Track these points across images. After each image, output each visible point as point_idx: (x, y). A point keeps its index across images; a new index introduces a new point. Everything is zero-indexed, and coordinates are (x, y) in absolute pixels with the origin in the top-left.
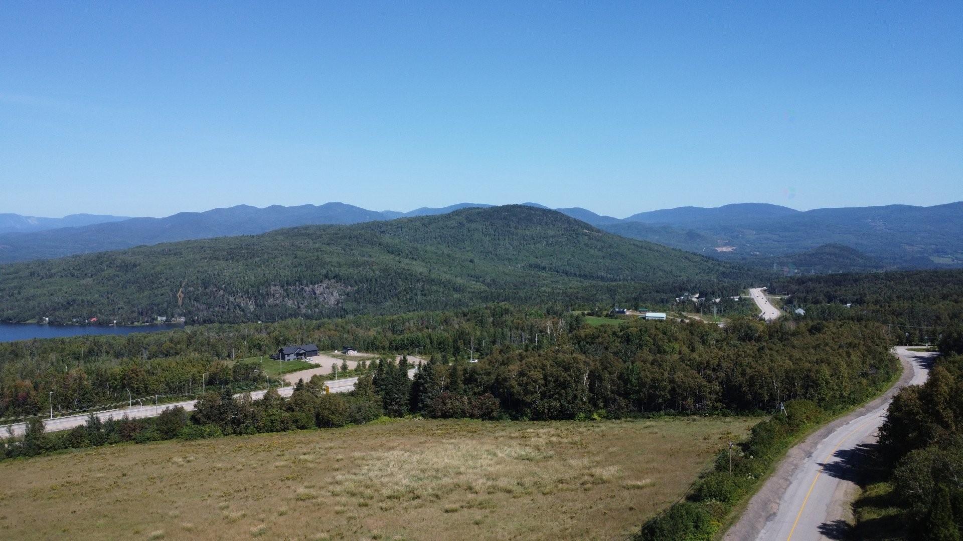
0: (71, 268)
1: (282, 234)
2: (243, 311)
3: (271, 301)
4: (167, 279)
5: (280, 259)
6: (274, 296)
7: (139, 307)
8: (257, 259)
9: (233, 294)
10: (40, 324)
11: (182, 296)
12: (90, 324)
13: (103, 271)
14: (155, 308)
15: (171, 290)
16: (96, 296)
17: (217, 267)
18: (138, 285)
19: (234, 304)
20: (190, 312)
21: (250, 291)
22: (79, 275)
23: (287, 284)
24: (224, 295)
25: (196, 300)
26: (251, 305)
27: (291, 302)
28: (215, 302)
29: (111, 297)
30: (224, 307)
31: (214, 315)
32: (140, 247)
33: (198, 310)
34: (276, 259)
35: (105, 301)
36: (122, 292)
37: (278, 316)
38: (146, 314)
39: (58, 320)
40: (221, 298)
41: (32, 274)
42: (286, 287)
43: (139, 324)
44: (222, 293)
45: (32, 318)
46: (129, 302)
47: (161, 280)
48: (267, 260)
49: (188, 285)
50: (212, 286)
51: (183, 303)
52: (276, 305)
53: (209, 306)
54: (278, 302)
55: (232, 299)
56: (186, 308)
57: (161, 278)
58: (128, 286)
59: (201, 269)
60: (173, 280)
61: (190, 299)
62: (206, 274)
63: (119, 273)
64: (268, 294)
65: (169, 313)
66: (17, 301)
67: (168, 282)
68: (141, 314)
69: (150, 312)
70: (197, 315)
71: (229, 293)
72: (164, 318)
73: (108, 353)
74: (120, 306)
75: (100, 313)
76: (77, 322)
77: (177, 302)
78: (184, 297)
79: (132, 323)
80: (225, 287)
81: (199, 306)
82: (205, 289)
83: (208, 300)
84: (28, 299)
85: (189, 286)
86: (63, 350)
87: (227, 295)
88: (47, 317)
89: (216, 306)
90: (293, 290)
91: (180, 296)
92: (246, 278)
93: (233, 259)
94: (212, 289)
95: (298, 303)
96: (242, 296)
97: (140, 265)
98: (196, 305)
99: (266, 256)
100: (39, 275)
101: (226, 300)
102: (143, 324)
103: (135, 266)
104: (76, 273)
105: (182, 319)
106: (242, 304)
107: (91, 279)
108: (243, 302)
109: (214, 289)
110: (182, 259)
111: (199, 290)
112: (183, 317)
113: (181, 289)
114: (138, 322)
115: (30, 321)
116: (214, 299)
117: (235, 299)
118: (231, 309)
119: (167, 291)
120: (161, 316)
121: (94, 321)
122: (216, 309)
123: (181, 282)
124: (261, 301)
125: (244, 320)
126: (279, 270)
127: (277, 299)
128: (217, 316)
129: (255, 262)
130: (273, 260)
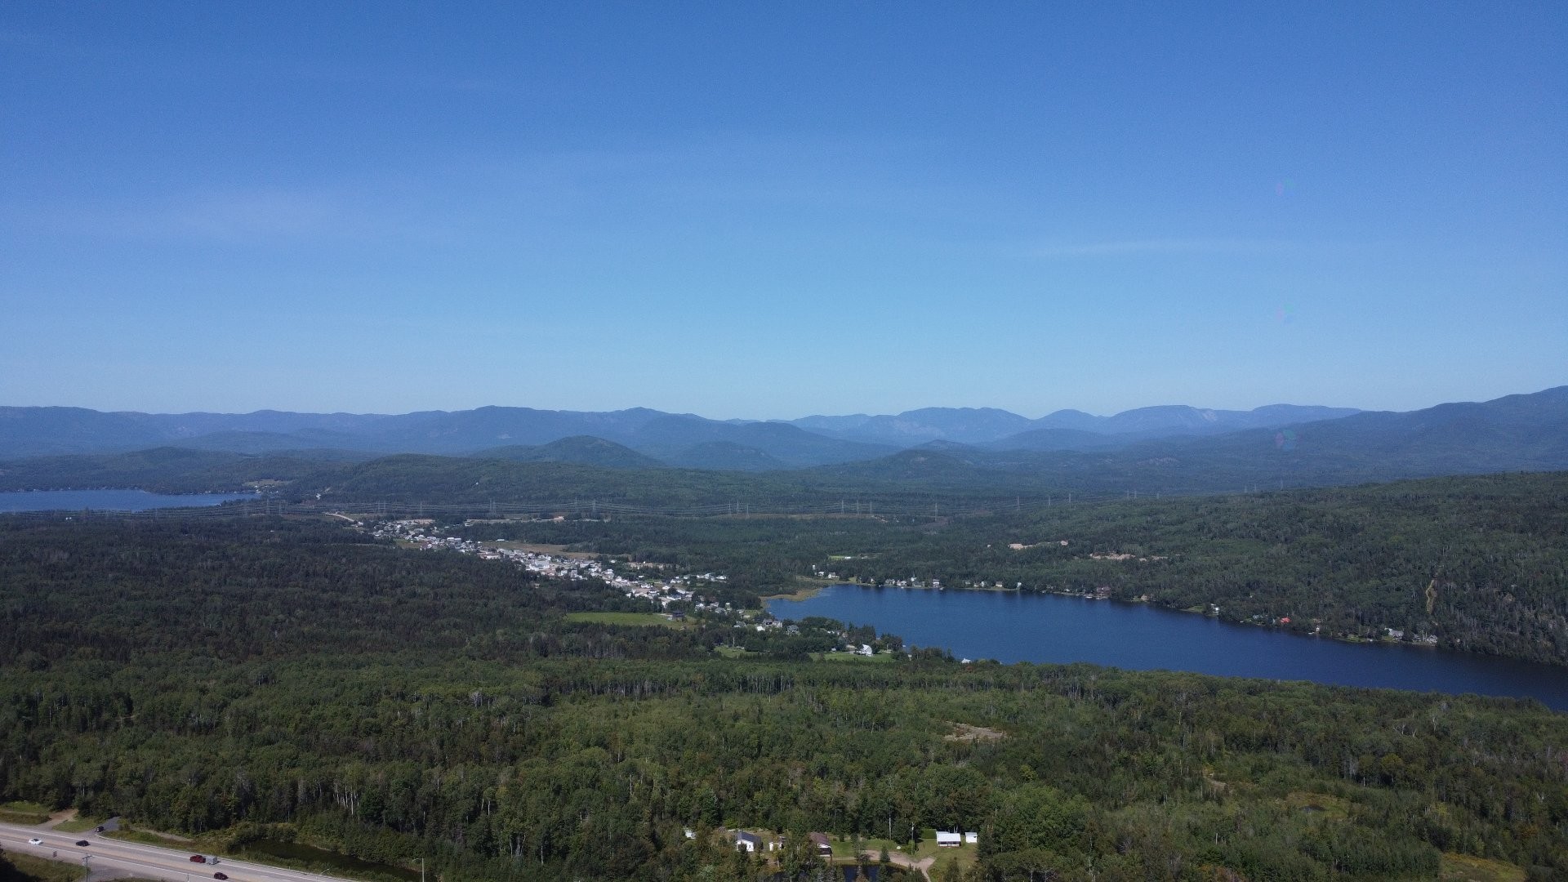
0: (1256, 524)
2: (1552, 639)
4: (1408, 561)
7: (1359, 607)
9: (1533, 604)
10: (1206, 616)
11: (1435, 595)
12: (1279, 628)
13: (1303, 534)
14: (1385, 612)
15: (1415, 582)
16: (1290, 579)
17: (1502, 545)
18: (1359, 565)
19: (1533, 625)
20: (1447, 629)
22: (1267, 537)
24: (1514, 604)
25: (1460, 606)
28: (1495, 616)
29: (1314, 582)
30: (1512, 628)
31: (1491, 641)
32: (1367, 486)
33: (1462, 626)
35: (1302, 588)
36: (1331, 575)
38: (1370, 621)
39: (1232, 613)
40: (1507, 609)
41: (1200, 528)
43: (1357, 639)
44: (1509, 599)
45: (1196, 604)
46: (1342, 597)
47: (1397, 561)
49: (1444, 577)
50: (1490, 583)
51: (1435, 609)
53: (1484, 622)
56: (1440, 621)
57: (1398, 557)
58: (1342, 566)
59: (1471, 548)
61: (1448, 604)
62: (1481, 559)
63: (1329, 540)
65: (1410, 625)
66: (1179, 572)
67: (1410, 566)
68: (1361, 620)
70: (1461, 637)
71: (1525, 602)
72: (1400, 634)
73: (1293, 746)
74: (1327, 601)
75: (1296, 608)
76: (1259, 620)
77: (1424, 606)
78: (1437, 599)
79: (1345, 635)
80: (1516, 589)
81: (1464, 620)
82: (1478, 587)
83: (1483, 610)
84: (1193, 572)
85: (1447, 578)
87: (1520, 605)
88: (1218, 606)
89: (1497, 623)
91: (1430, 594)
92: (1562, 575)
93: (1534, 530)
94: (1490, 589)
96: (1551, 611)
97: (1362, 529)
98: (1458, 617)
100: (1210, 531)
101: (1517, 615)
102: (1363, 640)
103: (1355, 529)
104: (1263, 532)
105: (1432, 640)
106: (1551, 627)
107: (1285, 547)
108: (1552, 621)
109: (1495, 590)
110: (1436, 522)
111: (1465, 589)
112: (1434, 637)
113: (1433, 581)
114: (1356, 634)
115: (1193, 609)
116: (1494, 610)
117: (1536, 615)
118: (1528, 633)
119: (1408, 583)
120: (1394, 628)
121: (1285, 622)
122: (1497, 629)
123: (1432, 568)
125: (1555, 658)
128: (1499, 643)
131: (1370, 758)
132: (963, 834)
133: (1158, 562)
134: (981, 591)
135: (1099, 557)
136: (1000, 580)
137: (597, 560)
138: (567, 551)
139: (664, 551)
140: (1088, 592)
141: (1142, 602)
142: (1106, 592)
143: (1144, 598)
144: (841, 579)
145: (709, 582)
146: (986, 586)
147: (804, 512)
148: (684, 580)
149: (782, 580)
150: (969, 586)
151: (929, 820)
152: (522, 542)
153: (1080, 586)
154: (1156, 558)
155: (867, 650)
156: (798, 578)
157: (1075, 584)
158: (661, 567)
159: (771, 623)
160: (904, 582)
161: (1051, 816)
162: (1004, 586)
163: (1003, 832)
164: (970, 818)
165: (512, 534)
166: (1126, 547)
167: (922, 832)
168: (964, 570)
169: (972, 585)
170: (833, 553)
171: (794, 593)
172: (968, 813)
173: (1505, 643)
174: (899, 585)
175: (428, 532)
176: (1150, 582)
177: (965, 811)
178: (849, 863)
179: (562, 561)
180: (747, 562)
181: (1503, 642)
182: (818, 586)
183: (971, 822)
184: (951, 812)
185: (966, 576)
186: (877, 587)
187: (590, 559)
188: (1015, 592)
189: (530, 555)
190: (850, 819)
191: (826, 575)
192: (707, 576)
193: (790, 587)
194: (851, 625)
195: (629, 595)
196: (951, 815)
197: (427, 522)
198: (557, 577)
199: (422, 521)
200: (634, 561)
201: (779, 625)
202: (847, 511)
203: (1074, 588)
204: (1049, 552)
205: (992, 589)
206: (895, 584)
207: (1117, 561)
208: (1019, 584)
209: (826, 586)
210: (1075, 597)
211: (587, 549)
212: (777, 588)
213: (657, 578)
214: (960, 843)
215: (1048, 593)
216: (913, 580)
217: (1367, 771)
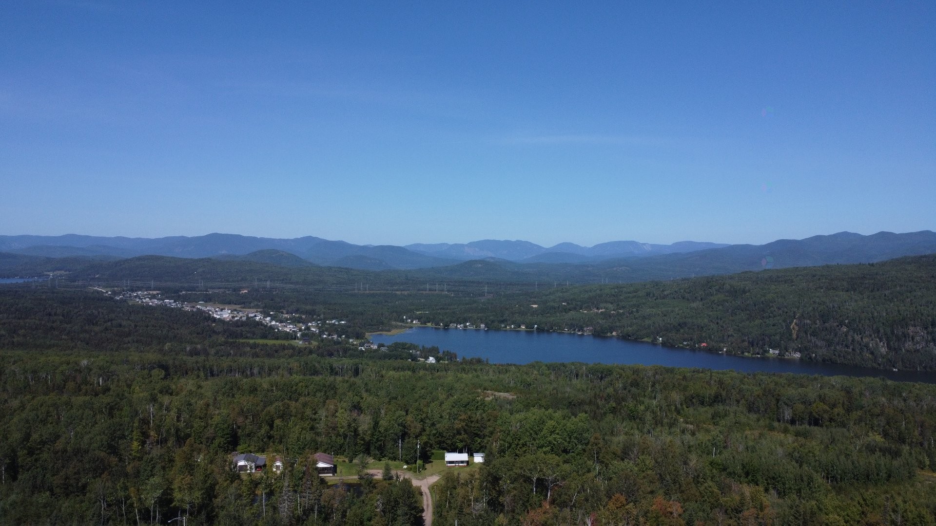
0: (682, 291)
2: (872, 353)
3: (909, 345)
4: (779, 309)
5: (919, 294)
6: (913, 339)
7: (750, 336)
8: (887, 292)
9: (859, 331)
10: (654, 343)
11: (797, 328)
12: (700, 349)
13: (712, 295)
14: (767, 339)
15: (784, 321)
16: (706, 320)
17: (836, 299)
18: (748, 312)
19: (860, 345)
20: (806, 348)
21: (882, 331)
22: (690, 298)
23: (932, 325)
24: (848, 332)
25: (814, 334)
26: (882, 347)
28: (836, 340)
29: (721, 322)
30: (847, 346)
31: (835, 355)
32: (746, 272)
33: (816, 346)
34: (914, 293)
35: (714, 326)
36: (731, 318)
37: (921, 364)
38: (757, 345)
39: (671, 341)
40: (844, 335)
41: (648, 294)
42: (930, 329)
43: (750, 355)
44: (845, 329)
45: (647, 337)
46: (739, 330)
47: (772, 309)
48: (901, 293)
49: (802, 317)
50: (832, 320)
51: (798, 337)
52: (917, 351)
53: (829, 343)
54: (918, 347)
55: (857, 338)
56: (802, 343)
57: (773, 306)
58: (737, 313)
59: (817, 300)
60: (786, 310)
61: (807, 334)
62: (825, 306)
63: (728, 298)
64: (905, 335)
65: (783, 346)
66: (636, 318)
67: (781, 312)
68: (752, 344)
69: (761, 343)
70: (815, 353)
71: (854, 330)
72: (777, 352)
74: (730, 333)
75: (710, 337)
76: (688, 345)
77: (791, 335)
78: (799, 331)
79: (743, 353)
80: (849, 323)
81: (817, 342)
82: (824, 323)
83: (828, 336)
84: (644, 318)
85: (804, 318)
86: (685, 389)
87: (851, 333)
88: (661, 337)
89: (838, 344)
91: (793, 328)
92: (876, 314)
93: (855, 290)
94: (832, 323)
96: (871, 336)
97: (749, 291)
98: (813, 341)
99: (898, 288)
100: (654, 296)
101: (850, 338)
102: (754, 356)
103: (744, 292)
104: (687, 295)
105: (798, 355)
106: (871, 345)
107: (701, 303)
108: (872, 342)
109: (835, 324)
110: (794, 287)
111: (816, 324)
112: (798, 353)
113: (795, 320)
114: (749, 352)
115: (646, 339)
116: (835, 336)
117: (862, 338)
118: (857, 350)
119: (780, 321)
120: (773, 348)
121: (704, 346)
122: (838, 347)
123: (794, 312)
124: (896, 344)
125: (874, 364)
126: (919, 307)
127: (918, 343)
128: (839, 356)
129: (885, 295)
130: (909, 294)
131: (800, 407)
132: (471, 455)
133: (622, 313)
134: (511, 330)
135: (586, 312)
136: (523, 324)
137: (261, 312)
138: (244, 308)
139: (309, 307)
140: (579, 331)
141: (613, 336)
142: (590, 331)
143: (614, 333)
144: (421, 324)
145: (334, 324)
146: (514, 328)
147: (404, 290)
148: (318, 323)
149: (382, 323)
150: (503, 328)
151: (439, 443)
152: (214, 303)
153: (574, 326)
154: (621, 311)
155: (432, 360)
156: (394, 323)
157: (572, 326)
158: (304, 317)
159: (369, 346)
160: (462, 325)
161: (557, 431)
162: (527, 327)
163: (509, 448)
164: (479, 440)
165: (208, 299)
166: (602, 305)
167: (433, 454)
168: (501, 319)
169: (506, 327)
170: (418, 310)
171: (389, 331)
172: (477, 435)
173: (844, 356)
174: (459, 327)
175: (153, 297)
176: (618, 324)
177: (475, 434)
178: (352, 482)
179: (238, 313)
180: (362, 314)
181: (842, 355)
182: (405, 327)
183: (479, 443)
184: (460, 434)
185: (502, 322)
186: (444, 328)
187: (257, 312)
188: (533, 331)
189: (217, 309)
190: (362, 442)
191: (412, 321)
192: (333, 321)
193: (387, 328)
194: (423, 347)
195: (276, 330)
196: (461, 437)
197: (155, 292)
198: (231, 320)
199: (151, 292)
200: (287, 313)
201: (375, 347)
202: (430, 290)
203: (571, 328)
204: (555, 309)
205: (518, 329)
206: (456, 327)
207: (597, 313)
208: (536, 326)
209: (411, 327)
210: (571, 333)
211: (257, 307)
212: (378, 328)
213: (299, 322)
214: (468, 462)
215: (554, 331)
216: (468, 324)
217: (799, 416)
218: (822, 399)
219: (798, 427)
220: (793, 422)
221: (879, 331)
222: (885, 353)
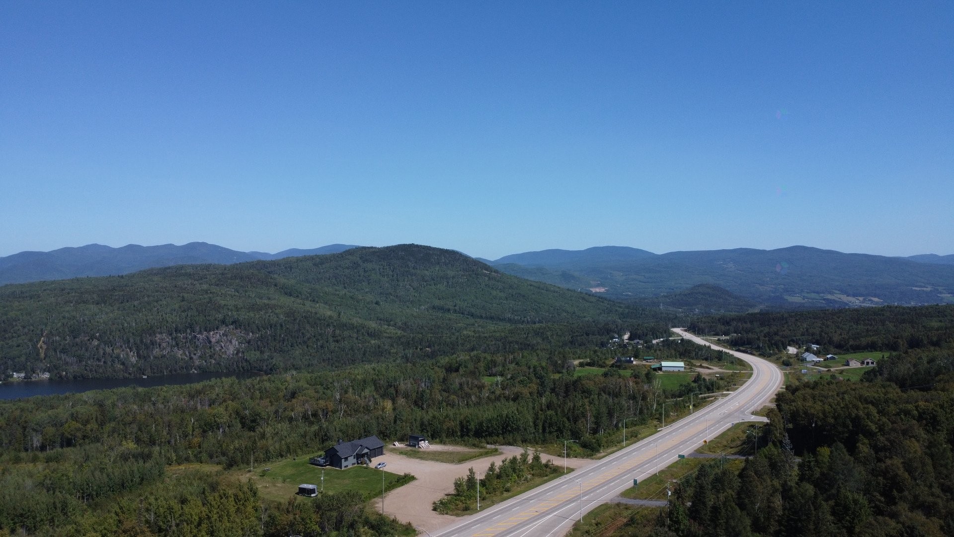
1: (156, 274)
2: (123, 364)
3: (156, 352)
4: (24, 327)
5: (165, 303)
6: (160, 345)
8: (136, 303)
9: (110, 343)
11: (45, 347)
14: (10, 362)
15: (30, 340)
17: (86, 312)
19: (111, 357)
20: (56, 367)
21: (132, 341)
23: (176, 331)
24: (98, 345)
25: (63, 351)
26: (133, 356)
27: (181, 352)
28: (87, 354)
30: (99, 360)
31: (86, 370)
33: (67, 363)
34: (160, 303)
37: (167, 368)
40: (95, 349)
42: (174, 334)
44: (96, 343)
47: (16, 328)
48: (149, 303)
49: (51, 334)
50: (82, 334)
51: (46, 356)
52: (163, 356)
53: (80, 359)
54: (165, 352)
55: (109, 350)
56: (51, 362)
57: (16, 325)
59: (67, 315)
60: (32, 328)
61: (55, 350)
62: (75, 321)
64: (153, 343)
65: (29, 368)
67: (26, 330)
69: (2, 367)
70: (66, 370)
71: (105, 343)
72: (23, 375)
77: (38, 354)
78: (47, 349)
80: (100, 336)
81: (68, 360)
82: (75, 338)
83: (79, 352)
85: (53, 335)
87: (102, 346)
89: (89, 358)
90: (183, 338)
91: (41, 347)
92: (126, 325)
93: (105, 303)
94: (82, 338)
95: (189, 353)
96: (121, 346)
98: (63, 358)
99: (146, 299)
105: (47, 375)
106: (122, 356)
108: (122, 353)
109: (86, 339)
110: (41, 302)
111: (66, 340)
112: (47, 373)
113: (42, 338)
116: (87, 350)
117: (113, 350)
118: (109, 362)
119: (25, 341)
120: (17, 372)
122: (89, 362)
123: (42, 330)
124: (145, 352)
125: (126, 374)
126: (164, 315)
127: (164, 349)
128: (91, 371)
129: (134, 306)
130: (156, 304)
131: (51, 430)
173: (95, 371)
181: (94, 369)
217: (50, 440)
218: (74, 417)
219: (49, 452)
220: (43, 448)
221: (129, 341)
222: (135, 362)
